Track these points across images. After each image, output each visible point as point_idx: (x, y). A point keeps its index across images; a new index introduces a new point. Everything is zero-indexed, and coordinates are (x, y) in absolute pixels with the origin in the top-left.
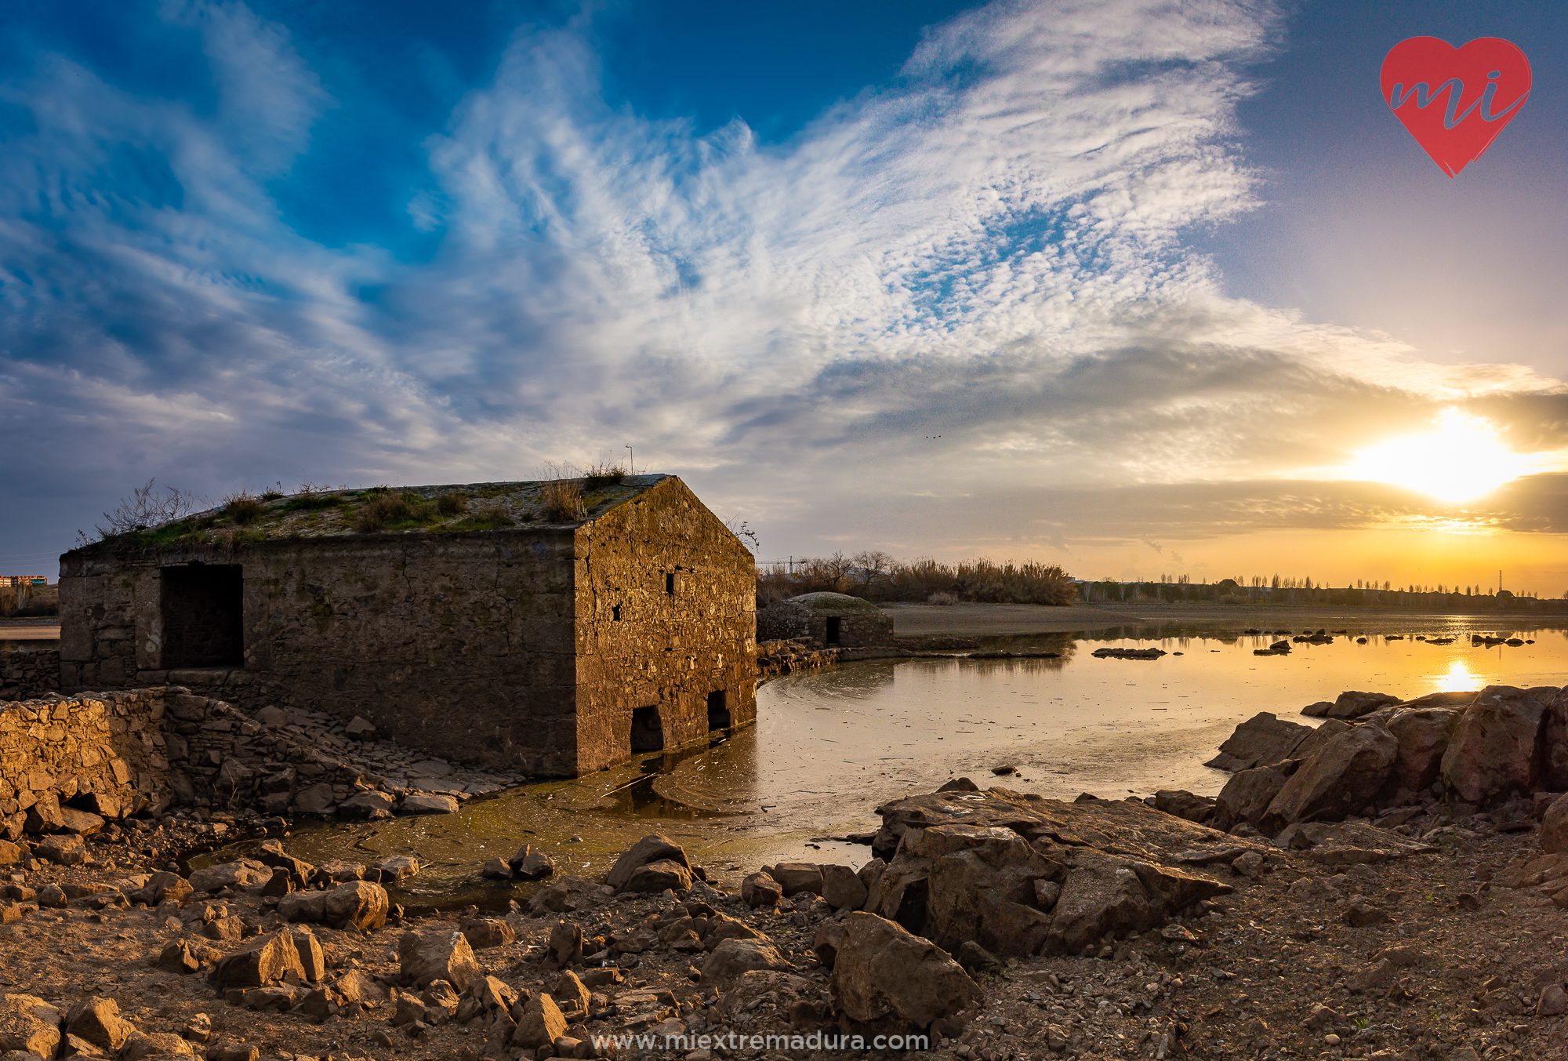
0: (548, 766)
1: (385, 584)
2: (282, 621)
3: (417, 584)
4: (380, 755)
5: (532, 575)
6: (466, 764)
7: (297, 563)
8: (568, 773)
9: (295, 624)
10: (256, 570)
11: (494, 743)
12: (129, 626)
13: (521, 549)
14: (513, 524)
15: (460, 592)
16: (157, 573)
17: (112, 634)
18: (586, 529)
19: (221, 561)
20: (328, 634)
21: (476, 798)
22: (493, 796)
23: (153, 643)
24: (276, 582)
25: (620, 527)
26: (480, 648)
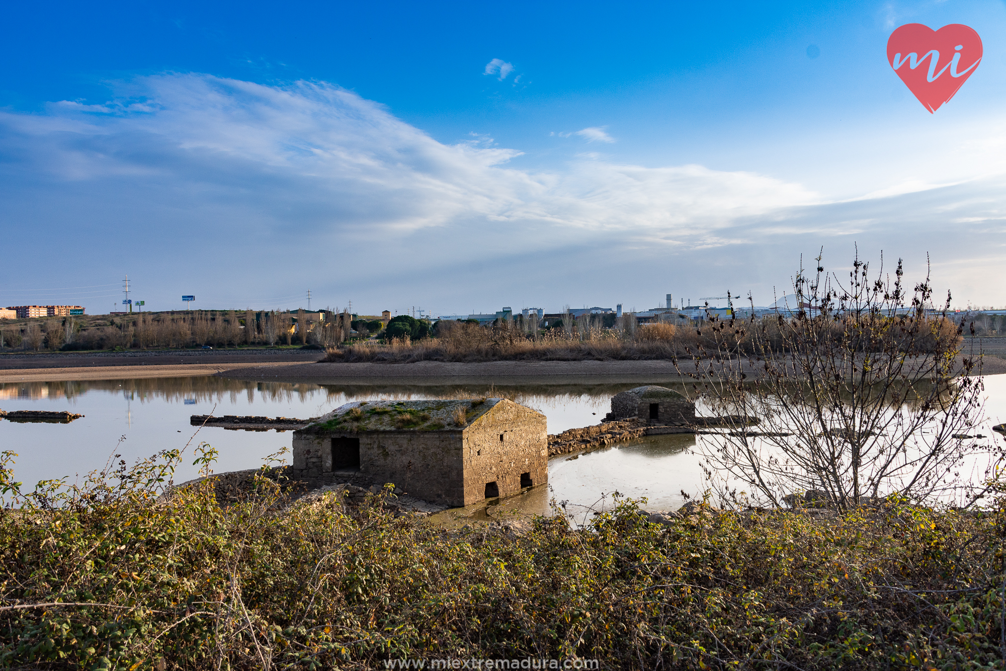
0: (456, 503)
1: (405, 446)
2: (373, 457)
3: (415, 446)
4: (404, 500)
5: (450, 444)
6: (431, 502)
7: (377, 438)
8: (461, 505)
9: (377, 458)
10: (363, 440)
11: (439, 496)
12: (320, 457)
13: (446, 436)
14: (444, 427)
15: (428, 449)
16: (330, 440)
17: (314, 460)
18: (467, 429)
19: (352, 437)
20: (387, 461)
21: (433, 513)
22: (438, 512)
23: (329, 463)
24: (371, 444)
25: (480, 425)
26: (435, 466)
